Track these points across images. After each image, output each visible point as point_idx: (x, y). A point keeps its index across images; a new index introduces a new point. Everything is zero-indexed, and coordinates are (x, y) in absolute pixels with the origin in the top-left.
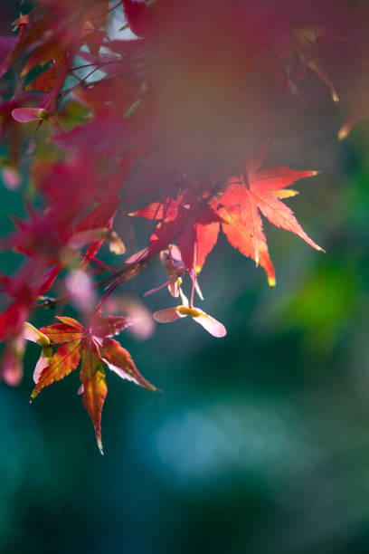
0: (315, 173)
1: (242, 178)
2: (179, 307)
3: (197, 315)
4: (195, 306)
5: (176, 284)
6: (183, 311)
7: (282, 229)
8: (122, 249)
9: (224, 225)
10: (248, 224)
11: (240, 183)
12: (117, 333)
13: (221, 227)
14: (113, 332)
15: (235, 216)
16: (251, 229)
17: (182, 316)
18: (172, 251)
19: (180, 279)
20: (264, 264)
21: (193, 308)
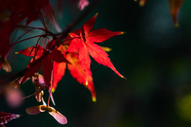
0: (122, 33)
1: (81, 35)
2: (41, 106)
3: (51, 111)
4: (50, 106)
5: (40, 94)
6: (43, 108)
7: (102, 65)
8: (9, 70)
9: (69, 65)
10: (83, 62)
11: (80, 38)
12: (6, 123)
13: (67, 66)
14: (4, 121)
15: (76, 60)
16: (84, 66)
17: (42, 111)
18: (39, 78)
19: (42, 92)
20: (90, 88)
21: (49, 107)
